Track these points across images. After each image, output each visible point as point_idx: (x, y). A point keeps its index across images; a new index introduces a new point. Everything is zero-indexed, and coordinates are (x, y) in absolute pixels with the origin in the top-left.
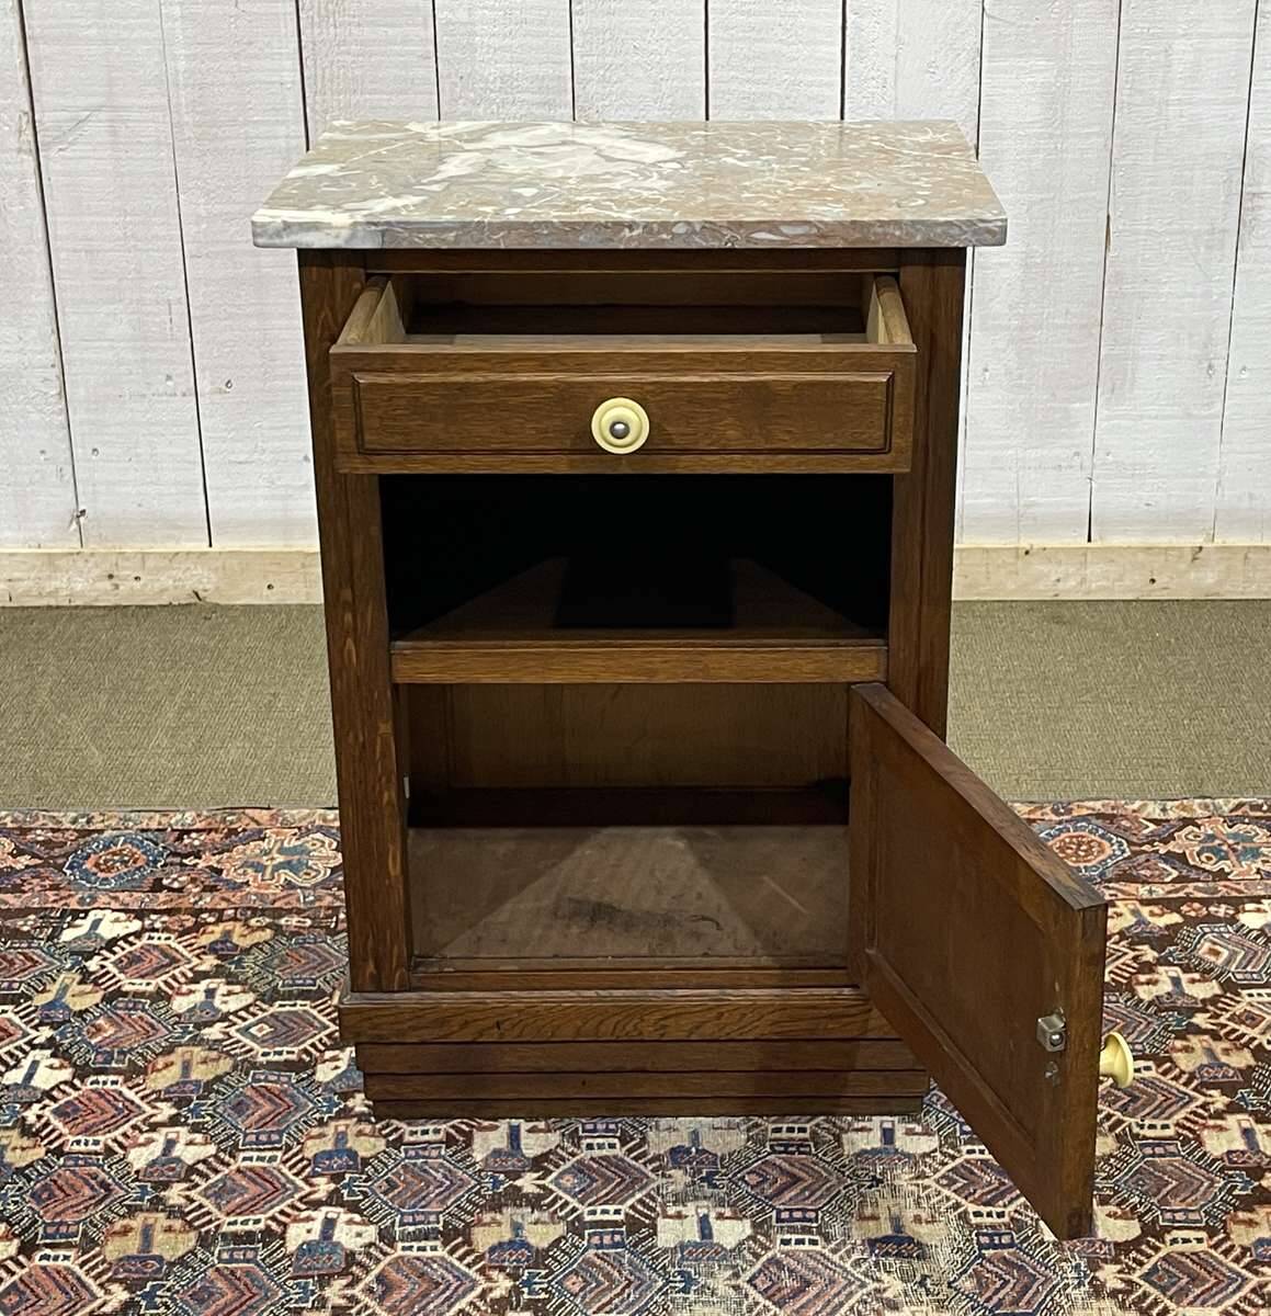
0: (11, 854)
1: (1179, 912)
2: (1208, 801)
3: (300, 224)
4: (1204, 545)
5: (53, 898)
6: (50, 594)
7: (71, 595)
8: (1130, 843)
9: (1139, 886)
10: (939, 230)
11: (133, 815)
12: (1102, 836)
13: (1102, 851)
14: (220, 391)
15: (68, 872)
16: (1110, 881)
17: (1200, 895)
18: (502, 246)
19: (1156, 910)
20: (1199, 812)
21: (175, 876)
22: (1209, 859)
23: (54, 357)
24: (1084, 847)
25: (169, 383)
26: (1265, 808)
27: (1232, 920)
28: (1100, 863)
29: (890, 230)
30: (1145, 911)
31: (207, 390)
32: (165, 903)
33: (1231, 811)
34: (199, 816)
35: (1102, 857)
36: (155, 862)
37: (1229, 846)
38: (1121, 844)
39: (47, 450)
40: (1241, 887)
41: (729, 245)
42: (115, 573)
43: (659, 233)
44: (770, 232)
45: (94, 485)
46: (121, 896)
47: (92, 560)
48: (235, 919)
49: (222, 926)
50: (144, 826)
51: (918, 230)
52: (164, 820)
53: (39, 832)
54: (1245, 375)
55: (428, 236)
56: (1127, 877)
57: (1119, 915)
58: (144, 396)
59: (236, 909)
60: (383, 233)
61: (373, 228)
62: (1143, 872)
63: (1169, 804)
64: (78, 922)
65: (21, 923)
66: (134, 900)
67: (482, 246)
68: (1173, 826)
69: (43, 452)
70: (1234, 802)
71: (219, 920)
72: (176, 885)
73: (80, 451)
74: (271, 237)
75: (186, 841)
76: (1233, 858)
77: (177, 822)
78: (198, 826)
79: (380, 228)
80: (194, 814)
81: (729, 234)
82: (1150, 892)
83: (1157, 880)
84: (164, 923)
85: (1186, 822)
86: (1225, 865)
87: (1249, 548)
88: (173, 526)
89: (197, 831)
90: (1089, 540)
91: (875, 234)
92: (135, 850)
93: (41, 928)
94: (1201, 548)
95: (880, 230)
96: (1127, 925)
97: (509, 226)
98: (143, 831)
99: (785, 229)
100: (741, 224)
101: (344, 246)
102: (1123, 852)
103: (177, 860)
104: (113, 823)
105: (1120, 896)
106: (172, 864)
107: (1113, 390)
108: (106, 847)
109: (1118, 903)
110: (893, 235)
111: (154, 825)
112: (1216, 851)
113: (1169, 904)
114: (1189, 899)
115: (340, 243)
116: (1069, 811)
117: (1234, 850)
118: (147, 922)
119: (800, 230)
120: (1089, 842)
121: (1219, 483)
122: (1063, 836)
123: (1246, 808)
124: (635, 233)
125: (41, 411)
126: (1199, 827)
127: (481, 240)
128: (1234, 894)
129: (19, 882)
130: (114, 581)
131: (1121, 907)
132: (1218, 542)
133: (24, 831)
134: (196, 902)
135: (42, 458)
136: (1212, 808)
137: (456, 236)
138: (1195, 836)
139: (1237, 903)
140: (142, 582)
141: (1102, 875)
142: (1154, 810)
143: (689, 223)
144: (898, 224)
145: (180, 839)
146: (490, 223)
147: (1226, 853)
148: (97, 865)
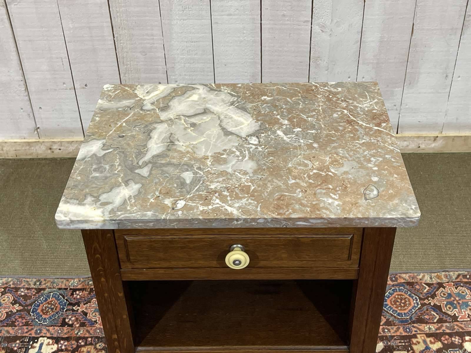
0: (11, 303)
1: (440, 341)
2: (447, 273)
3: (78, 221)
4: (439, 136)
5: (26, 330)
6: (30, 154)
7: (38, 155)
8: (420, 299)
9: (425, 325)
10: (387, 221)
11: (56, 280)
12: (410, 295)
13: (410, 304)
14: (83, 88)
15: (32, 314)
16: (414, 322)
17: (448, 331)
18: (176, 228)
19: (432, 339)
20: (445, 280)
21: (70, 317)
22: (450, 308)
23: (21, 78)
24: (403, 301)
25: (65, 85)
26: (468, 277)
27: (461, 347)
28: (409, 311)
29: (363, 221)
30: (428, 340)
31: (79, 87)
32: (66, 334)
33: (456, 278)
34: (79, 281)
35: (410, 308)
36: (63, 309)
37: (457, 301)
38: (417, 300)
39: (23, 108)
40: (463, 326)
41: (285, 226)
42: (52, 148)
43: (251, 222)
44: (304, 222)
45: (41, 119)
46: (51, 328)
47: (43, 144)
48: (91, 344)
49: (87, 347)
50: (60, 287)
51: (377, 221)
52: (67, 283)
53: (22, 290)
54: (459, 79)
55: (140, 224)
56: (421, 321)
57: (419, 343)
58: (56, 90)
59: (91, 337)
60: (118, 224)
61: (113, 222)
62: (426, 317)
63: (433, 274)
64: (35, 345)
65: (14, 345)
66: (55, 331)
67: (166, 227)
68: (435, 287)
69: (22, 109)
70: (457, 273)
71: (86, 344)
72: (70, 322)
73: (35, 108)
74: (65, 226)
75: (75, 296)
76: (459, 307)
77: (72, 284)
78: (79, 287)
79: (117, 222)
80: (78, 280)
81: (285, 223)
82: (430, 328)
83: (431, 321)
84: (65, 346)
85: (441, 285)
86: (455, 312)
87: (455, 136)
88: (71, 132)
89: (79, 290)
90: (397, 133)
91: (355, 222)
92: (56, 301)
93: (20, 348)
94: (437, 137)
95: (358, 221)
96: (422, 349)
97: (179, 221)
98: (60, 289)
99: (311, 221)
100: (290, 219)
101: (100, 228)
102: (418, 305)
103: (71, 307)
104: (49, 284)
105: (419, 332)
106: (69, 310)
107: (410, 84)
108: (46, 300)
109: (418, 336)
110: (364, 223)
111: (63, 287)
112: (451, 303)
113: (437, 336)
114: (444, 334)
115: (98, 227)
116: (396, 280)
117: (459, 303)
118: (60, 345)
119: (319, 221)
120: (405, 298)
121: (446, 115)
122: (395, 293)
123: (461, 277)
124: (239, 223)
125: (19, 95)
126: (444, 288)
127: (166, 226)
128: (461, 330)
129: (14, 320)
130: (52, 150)
131: (420, 338)
132: (444, 134)
133: (17, 289)
134: (77, 333)
135: (22, 110)
136: (449, 277)
137: (154, 224)
138: (444, 294)
139: (462, 335)
140: (61, 151)
141: (411, 318)
142: (427, 279)
143: (265, 219)
144: (367, 219)
145: (72, 294)
146: (169, 220)
147: (456, 304)
148: (42, 310)
